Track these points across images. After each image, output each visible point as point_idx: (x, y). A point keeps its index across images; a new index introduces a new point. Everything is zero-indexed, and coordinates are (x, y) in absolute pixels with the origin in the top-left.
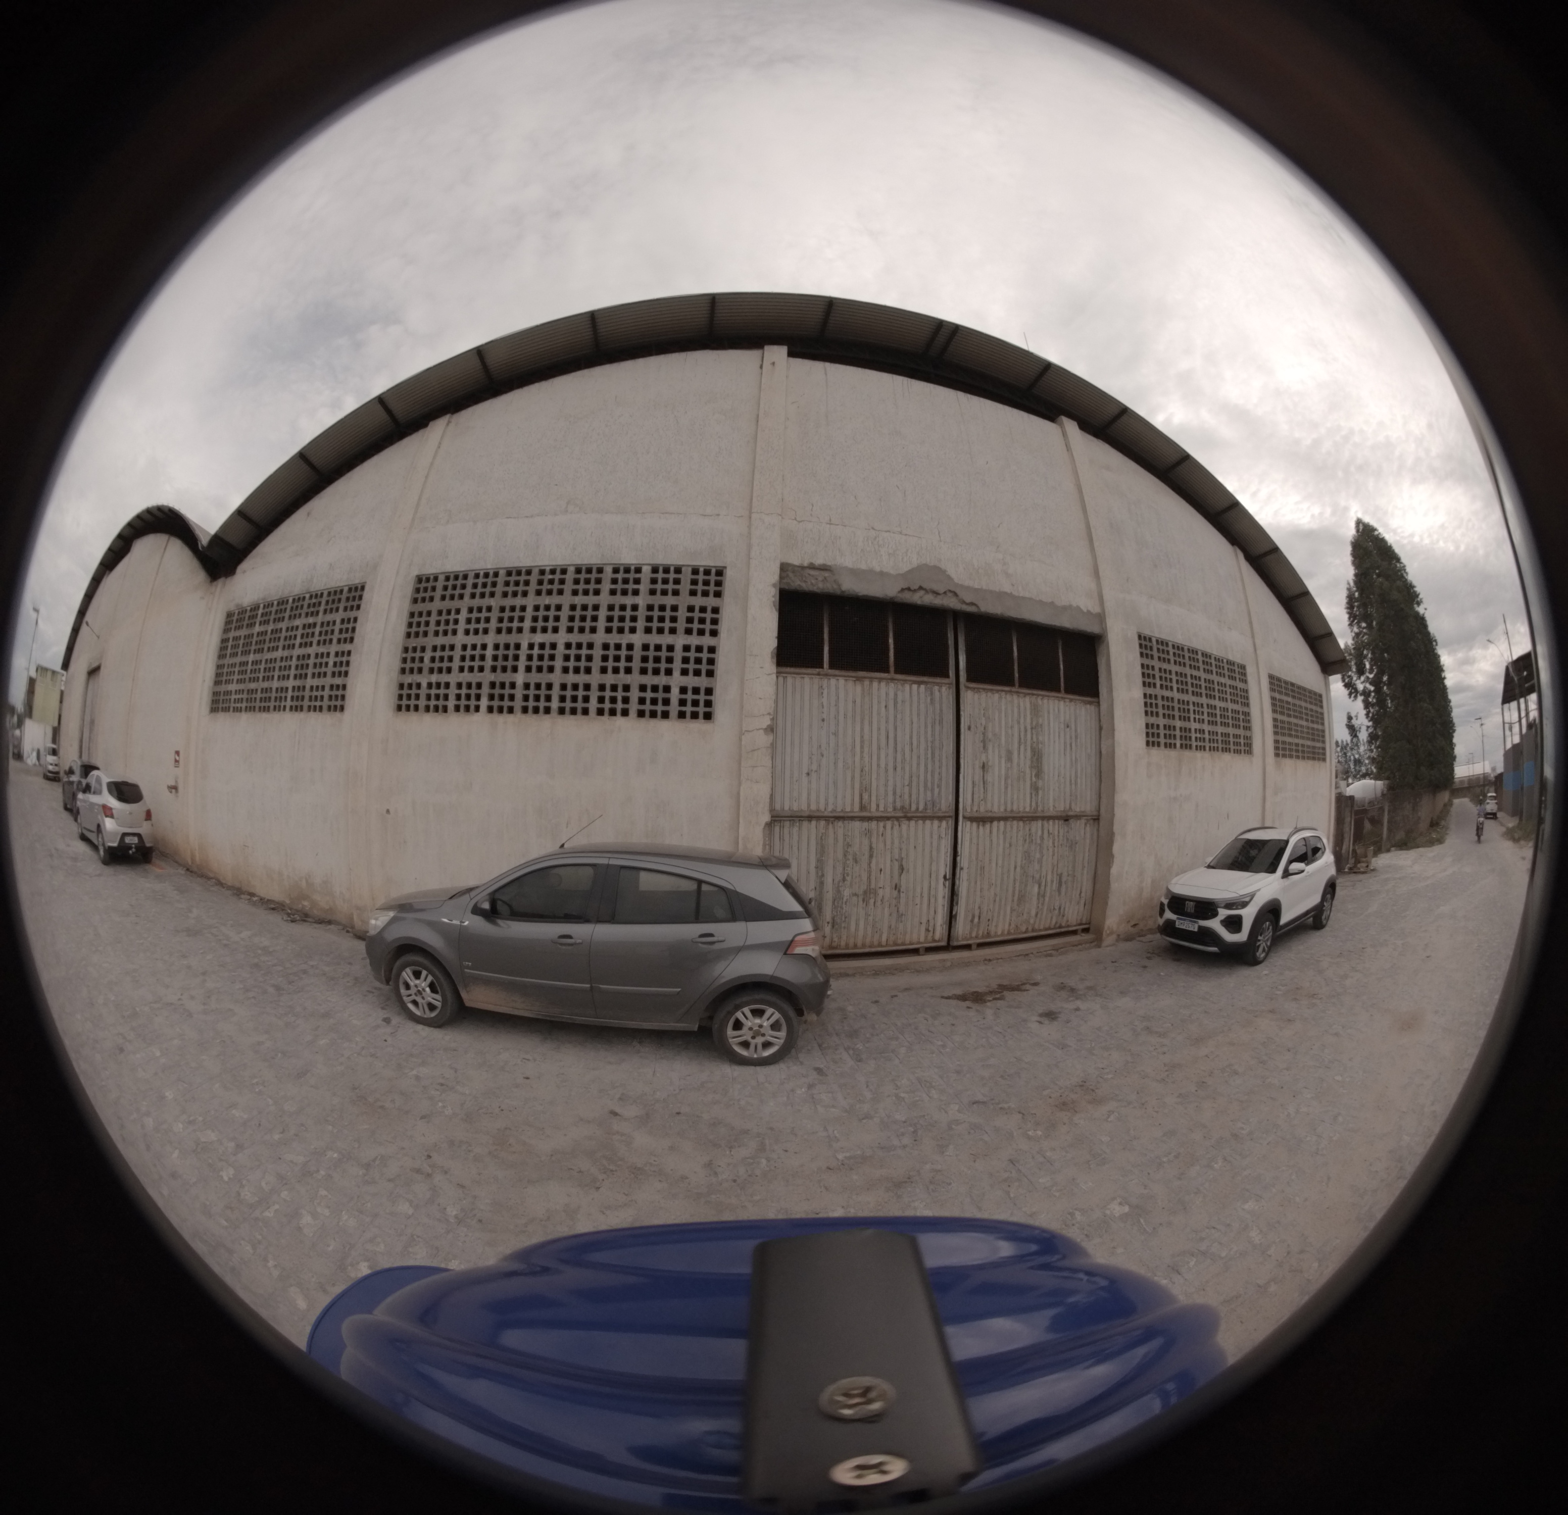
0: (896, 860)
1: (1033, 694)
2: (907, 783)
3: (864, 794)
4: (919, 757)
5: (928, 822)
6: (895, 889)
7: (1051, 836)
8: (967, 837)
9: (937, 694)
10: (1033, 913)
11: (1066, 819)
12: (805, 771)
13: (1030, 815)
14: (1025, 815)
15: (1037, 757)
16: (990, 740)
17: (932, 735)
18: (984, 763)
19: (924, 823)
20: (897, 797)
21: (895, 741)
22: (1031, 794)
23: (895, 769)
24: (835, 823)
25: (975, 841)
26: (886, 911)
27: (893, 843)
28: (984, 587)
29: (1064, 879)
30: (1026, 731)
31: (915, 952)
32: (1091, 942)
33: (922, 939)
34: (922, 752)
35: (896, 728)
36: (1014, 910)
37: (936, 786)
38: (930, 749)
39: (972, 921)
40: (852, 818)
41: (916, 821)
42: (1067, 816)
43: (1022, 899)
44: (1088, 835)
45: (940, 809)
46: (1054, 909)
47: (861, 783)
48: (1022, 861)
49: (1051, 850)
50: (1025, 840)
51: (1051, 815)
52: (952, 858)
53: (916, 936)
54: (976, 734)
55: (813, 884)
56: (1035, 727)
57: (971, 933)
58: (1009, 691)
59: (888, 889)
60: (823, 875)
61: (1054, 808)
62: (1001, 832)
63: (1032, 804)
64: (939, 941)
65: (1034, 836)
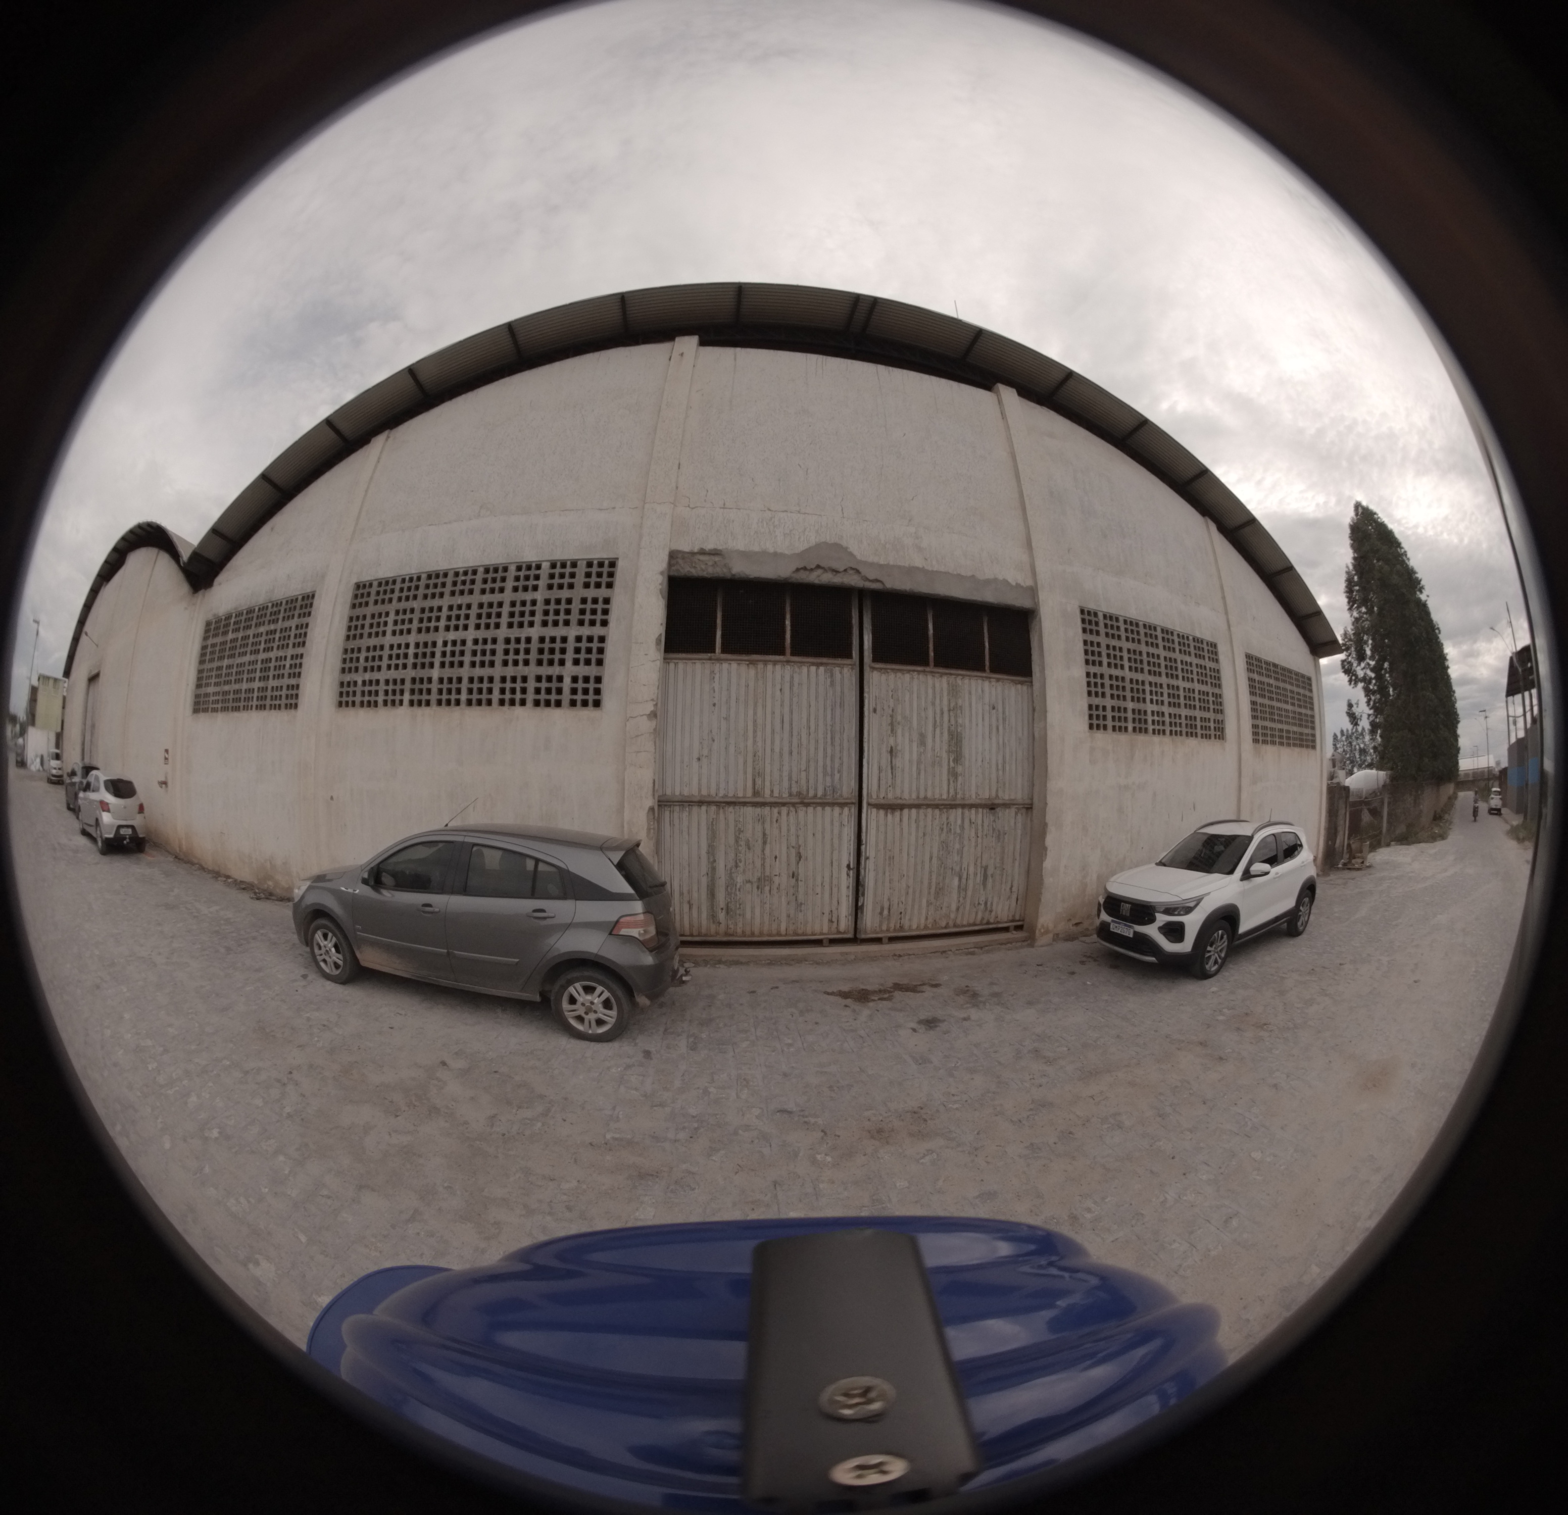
0: (793, 847)
1: (951, 674)
2: (803, 768)
3: (757, 780)
4: (817, 741)
5: (828, 809)
6: (793, 877)
7: (973, 826)
8: (873, 825)
9: (838, 676)
10: (954, 907)
11: (992, 807)
12: (696, 756)
13: (946, 802)
14: (940, 802)
15: (956, 740)
16: (899, 723)
17: (832, 718)
18: (892, 748)
19: (823, 809)
20: (793, 782)
21: (791, 724)
22: (949, 780)
23: (791, 753)
24: (726, 808)
25: (882, 829)
26: (783, 899)
27: (789, 830)
28: (891, 563)
29: (990, 872)
30: (942, 713)
31: (818, 943)
32: (1024, 941)
33: (825, 930)
34: (821, 736)
35: (791, 712)
36: (931, 904)
38: (829, 732)
39: (881, 913)
40: (745, 804)
41: (814, 808)
42: (993, 804)
43: (940, 891)
44: (1019, 825)
45: (841, 796)
46: (979, 904)
47: (754, 768)
48: (939, 851)
49: (973, 840)
50: (942, 829)
51: (974, 803)
52: (856, 847)
53: (819, 927)
54: (883, 716)
55: (704, 869)
56: (954, 709)
57: (880, 925)
58: (922, 671)
59: (785, 877)
60: (715, 861)
61: (977, 795)
62: (913, 820)
63: (950, 791)
64: (844, 933)
65: (952, 824)
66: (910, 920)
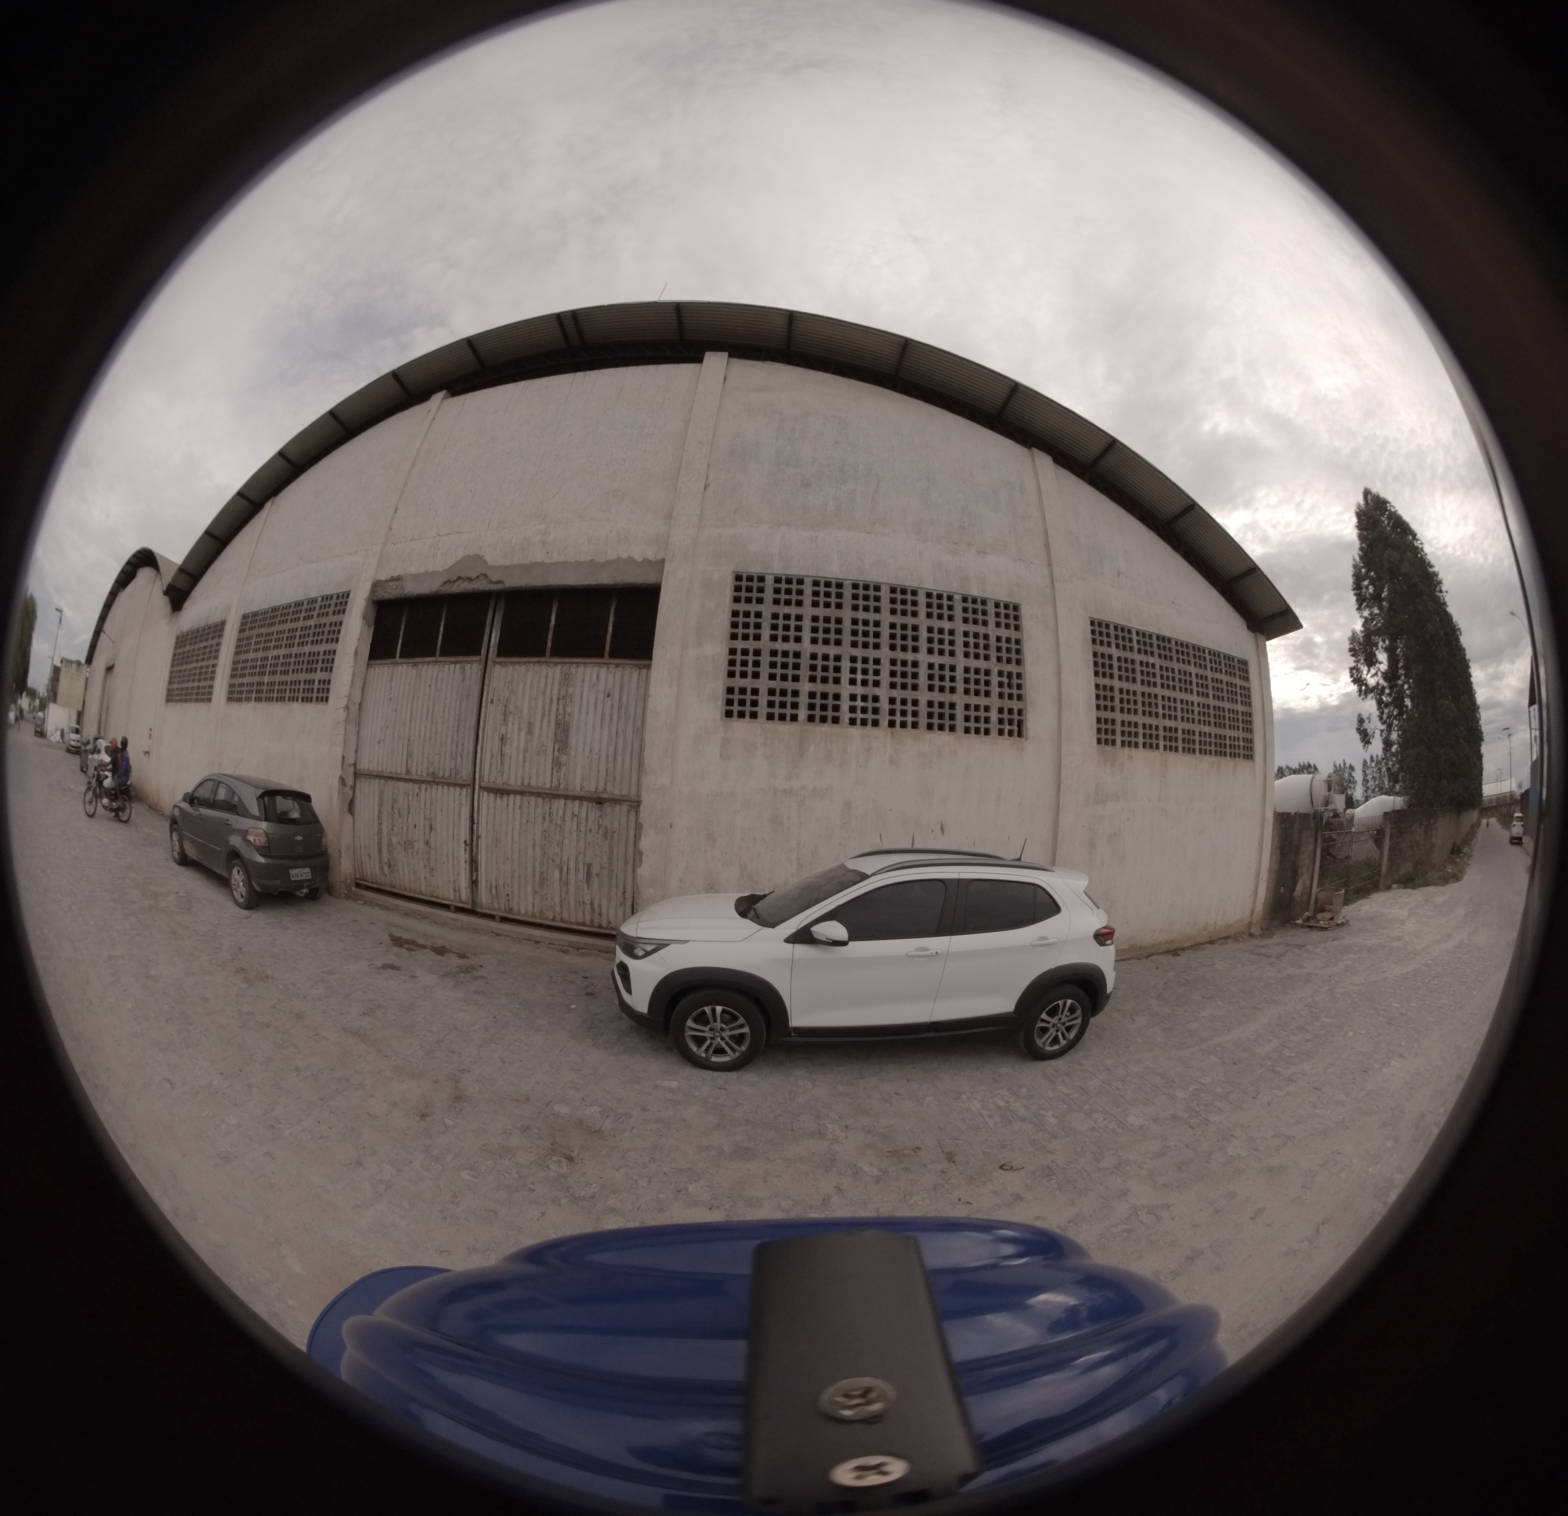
1: (565, 663)
2: (437, 753)
3: (409, 759)
4: (448, 729)
5: (452, 788)
6: (427, 845)
7: (576, 818)
8: (484, 808)
9: (468, 672)
10: (557, 900)
11: (599, 802)
12: (377, 740)
13: (549, 792)
14: (543, 791)
15: (563, 729)
16: (511, 713)
17: (460, 709)
18: (503, 736)
19: (448, 789)
20: (430, 763)
21: (433, 712)
22: (552, 768)
23: (430, 738)
24: (390, 782)
25: (491, 811)
27: (425, 805)
30: (551, 701)
31: (448, 907)
33: (452, 897)
34: (451, 724)
35: (434, 705)
36: (536, 892)
37: (459, 756)
38: (456, 721)
40: (399, 779)
41: (443, 787)
42: (599, 798)
43: (544, 881)
44: (632, 825)
45: (461, 778)
46: (584, 903)
47: (408, 751)
48: (541, 840)
49: (575, 834)
50: (544, 819)
51: (577, 794)
52: (471, 824)
53: (446, 893)
54: (498, 706)
55: (376, 830)
56: (563, 698)
57: (492, 902)
58: (537, 662)
59: (422, 844)
60: (381, 824)
61: (582, 788)
62: (517, 807)
63: (554, 780)
64: (465, 903)
65: (554, 815)
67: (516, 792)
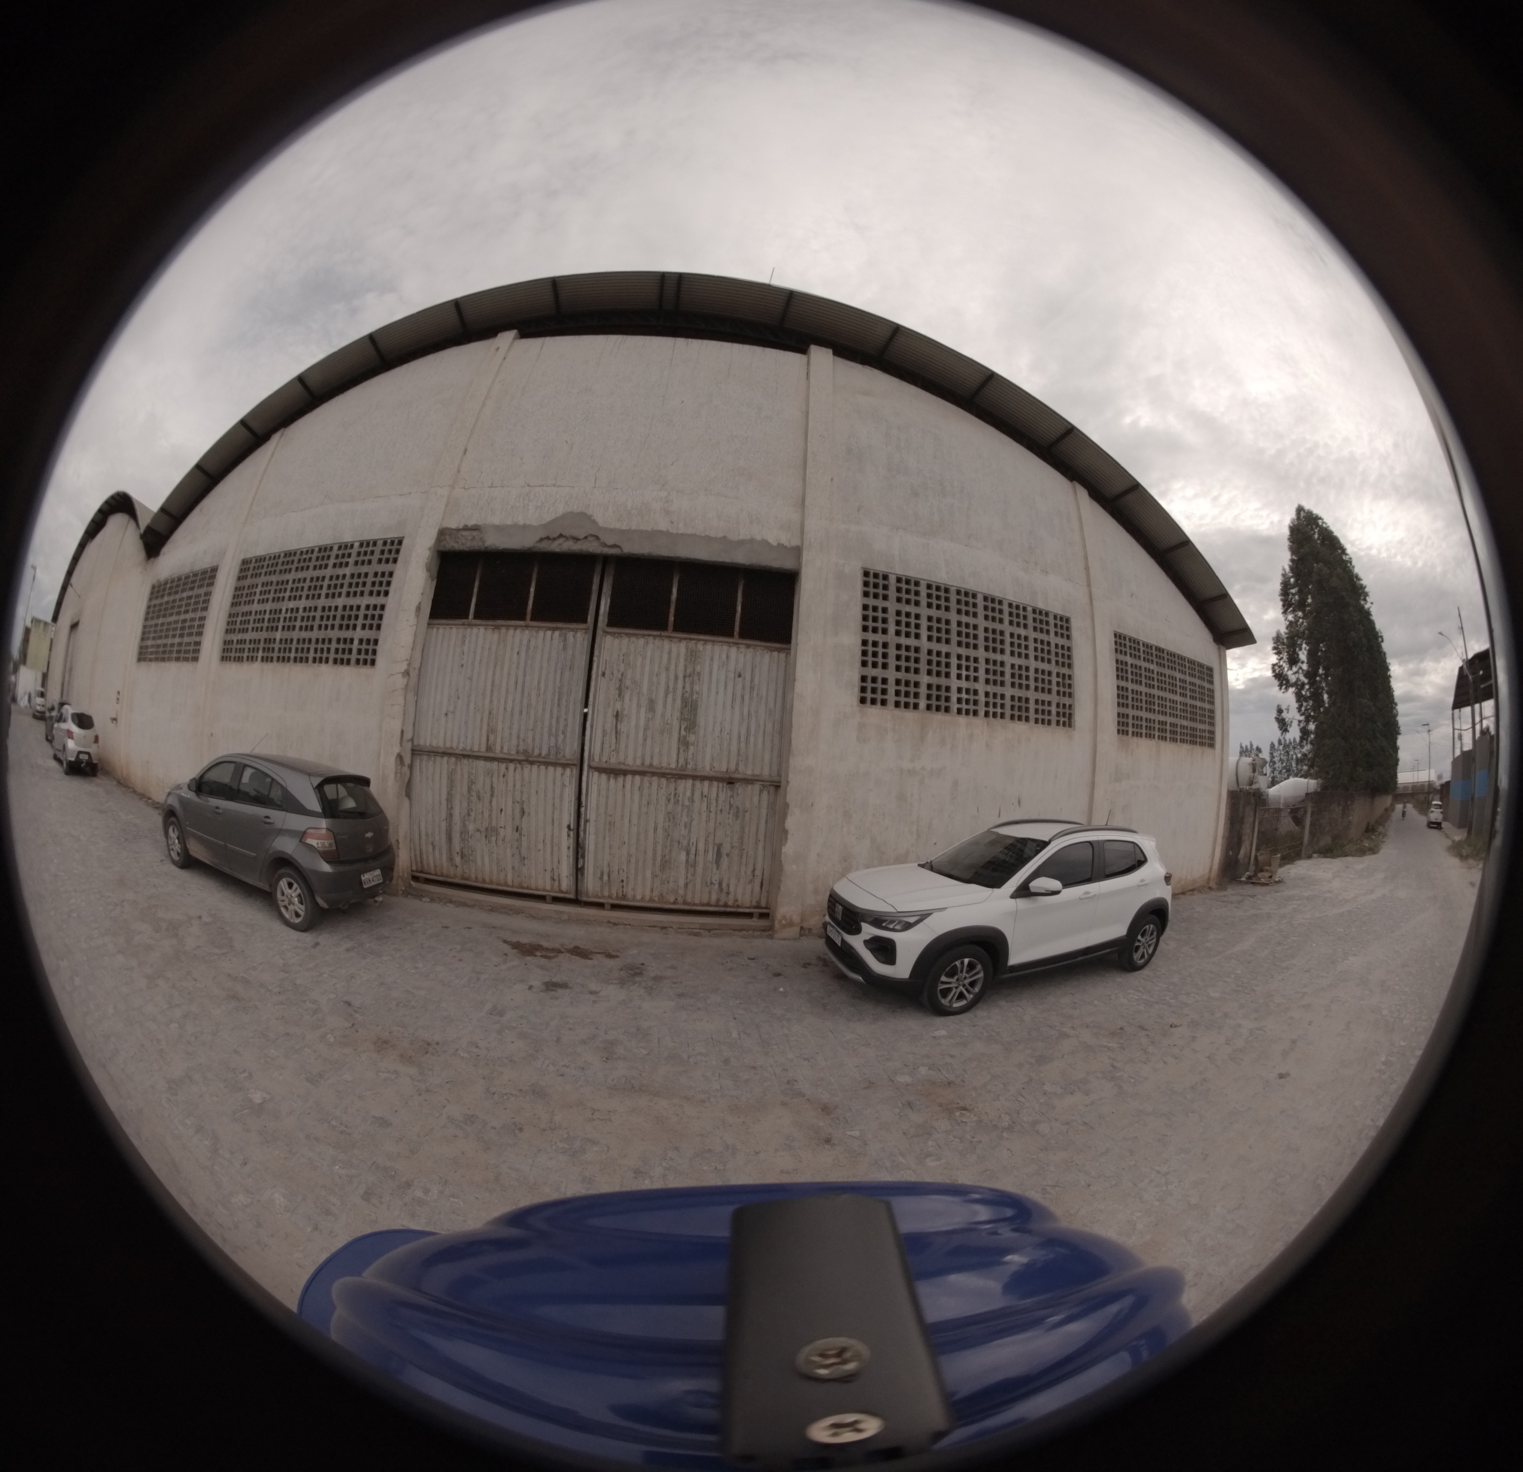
0: (518, 802)
1: (691, 639)
2: (531, 728)
3: (490, 736)
4: (545, 703)
5: (551, 769)
6: (517, 831)
7: (706, 799)
8: (594, 789)
9: (571, 640)
10: (682, 882)
11: (731, 782)
12: (444, 711)
13: (674, 772)
14: (667, 771)
15: (690, 708)
16: (627, 688)
17: (561, 680)
18: (618, 712)
19: (547, 768)
20: (521, 740)
21: (524, 683)
22: (679, 749)
23: (521, 712)
24: (463, 760)
25: (603, 793)
26: (508, 854)
27: (514, 786)
28: (634, 528)
29: (726, 849)
30: (676, 678)
31: (543, 901)
32: (764, 931)
33: (547, 887)
34: (549, 697)
35: (525, 674)
36: (656, 876)
37: (560, 733)
38: (557, 694)
40: (478, 758)
41: (539, 767)
42: (730, 778)
43: (666, 864)
44: (764, 804)
45: (564, 756)
46: (712, 883)
47: (489, 725)
48: (664, 822)
49: (704, 815)
50: (669, 800)
51: (707, 775)
52: (576, 808)
53: (541, 883)
54: (611, 680)
55: (444, 815)
56: (690, 676)
57: (602, 890)
58: (657, 636)
59: (509, 830)
60: (452, 808)
61: (712, 767)
62: (636, 788)
63: (680, 760)
64: (566, 893)
65: (681, 795)
66: (633, 889)
67: (634, 773)
